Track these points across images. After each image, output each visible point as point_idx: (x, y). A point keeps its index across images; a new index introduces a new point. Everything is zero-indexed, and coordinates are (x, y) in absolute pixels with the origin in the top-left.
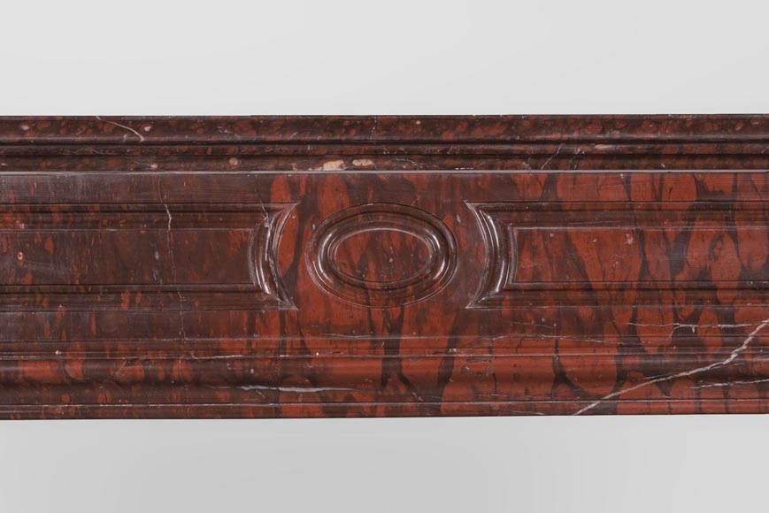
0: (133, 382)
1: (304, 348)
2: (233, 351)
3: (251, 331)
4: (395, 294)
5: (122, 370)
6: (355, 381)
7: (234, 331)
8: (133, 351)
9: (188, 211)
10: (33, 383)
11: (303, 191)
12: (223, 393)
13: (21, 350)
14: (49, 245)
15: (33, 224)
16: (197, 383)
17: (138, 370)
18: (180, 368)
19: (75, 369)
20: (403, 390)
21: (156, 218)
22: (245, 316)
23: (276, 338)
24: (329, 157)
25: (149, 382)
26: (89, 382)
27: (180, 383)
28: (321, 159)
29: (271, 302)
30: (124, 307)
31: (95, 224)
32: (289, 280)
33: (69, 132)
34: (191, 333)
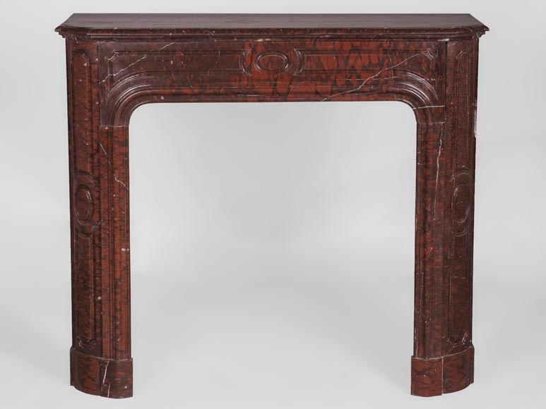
0: (211, 94)
1: (253, 86)
2: (235, 86)
3: (240, 81)
4: (276, 72)
5: (208, 91)
6: (266, 94)
7: (235, 81)
8: (210, 86)
9: (224, 51)
10: (185, 94)
11: (253, 46)
12: (233, 96)
13: (183, 86)
14: (189, 60)
15: (185, 54)
16: (226, 94)
17: (212, 91)
18: (222, 91)
19: (196, 91)
20: (278, 96)
21: (216, 52)
22: (238, 77)
23: (246, 83)
24: (259, 38)
25: (215, 94)
26: (200, 94)
27: (222, 94)
28: (257, 38)
29: (245, 73)
30: (208, 75)
31: (201, 54)
32: (249, 68)
33: (195, 33)
34: (224, 81)
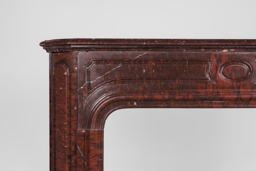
0: (180, 100)
1: (218, 92)
2: (202, 93)
3: (206, 89)
4: (238, 80)
5: (177, 97)
6: (230, 100)
7: (202, 88)
8: (179, 93)
9: (191, 61)
10: (157, 100)
11: (218, 56)
12: (200, 102)
13: (154, 92)
14: (160, 68)
15: (156, 64)
16: (194, 100)
17: (181, 97)
18: (190, 97)
19: (167, 97)
20: (241, 102)
21: (184, 62)
22: (205, 85)
23: (212, 90)
24: (225, 49)
25: (183, 100)
26: (169, 100)
27: (190, 100)
28: (223, 49)
29: (210, 82)
30: (177, 83)
31: (171, 64)
32: (214, 77)
33: (166, 43)
34: (192, 89)
